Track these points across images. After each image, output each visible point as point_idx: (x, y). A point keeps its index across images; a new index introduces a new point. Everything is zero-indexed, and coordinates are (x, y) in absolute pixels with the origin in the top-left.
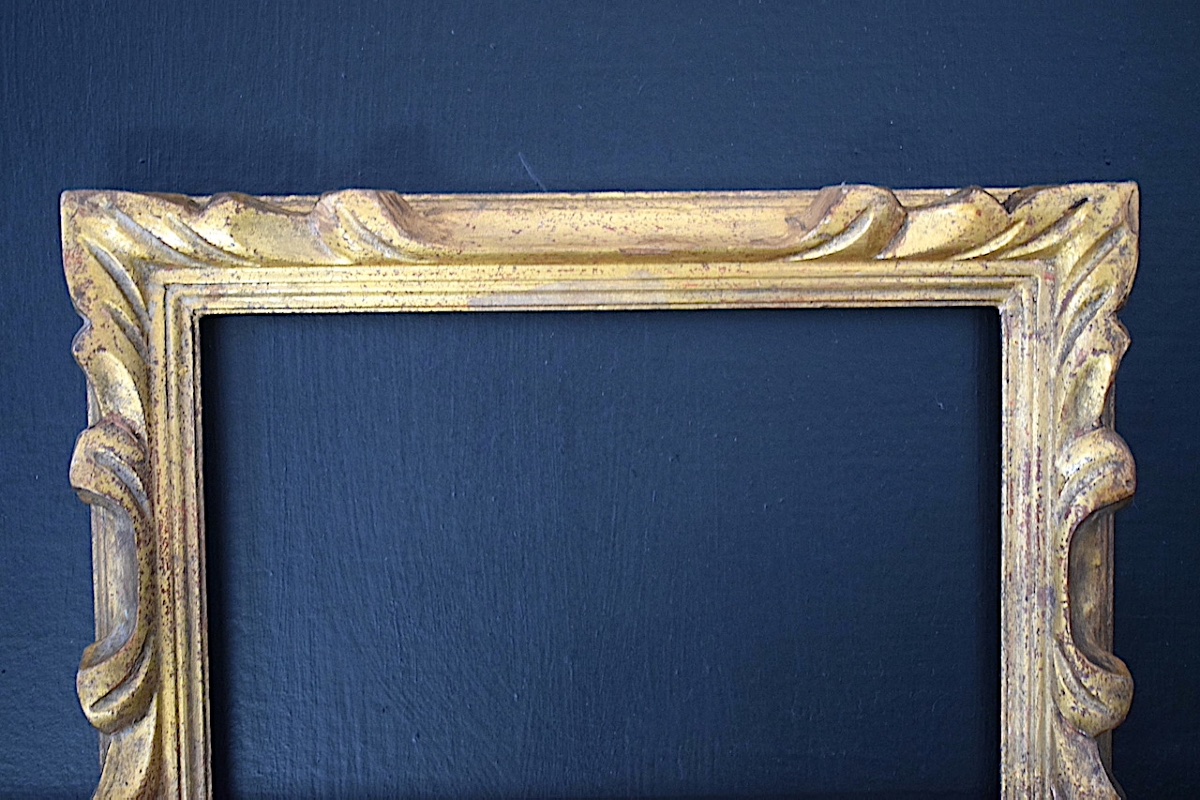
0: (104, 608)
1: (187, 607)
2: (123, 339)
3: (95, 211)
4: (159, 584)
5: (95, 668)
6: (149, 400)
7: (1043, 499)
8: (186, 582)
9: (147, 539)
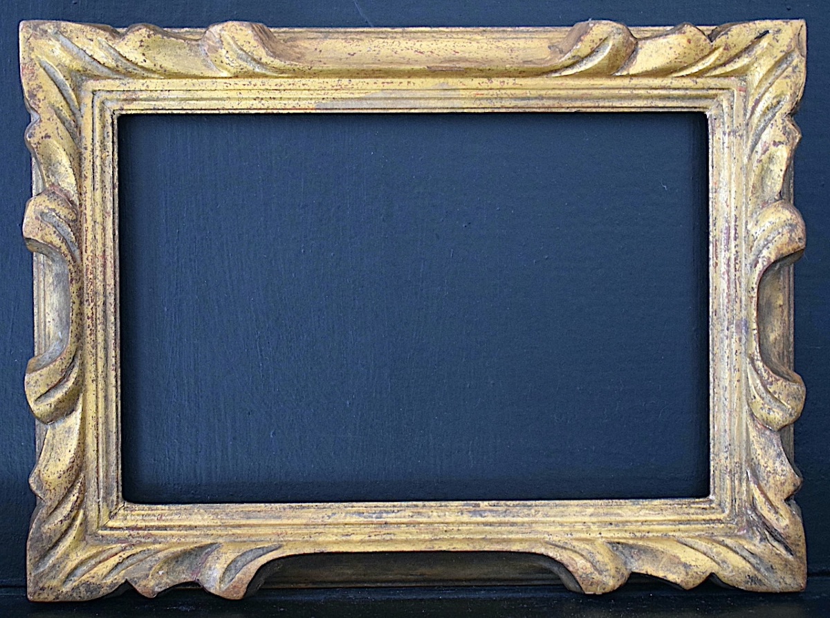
0: (43, 332)
1: (105, 330)
2: (63, 130)
3: (44, 35)
4: (85, 312)
5: (39, 372)
6: (80, 176)
7: (739, 254)
8: (105, 312)
9: (78, 278)
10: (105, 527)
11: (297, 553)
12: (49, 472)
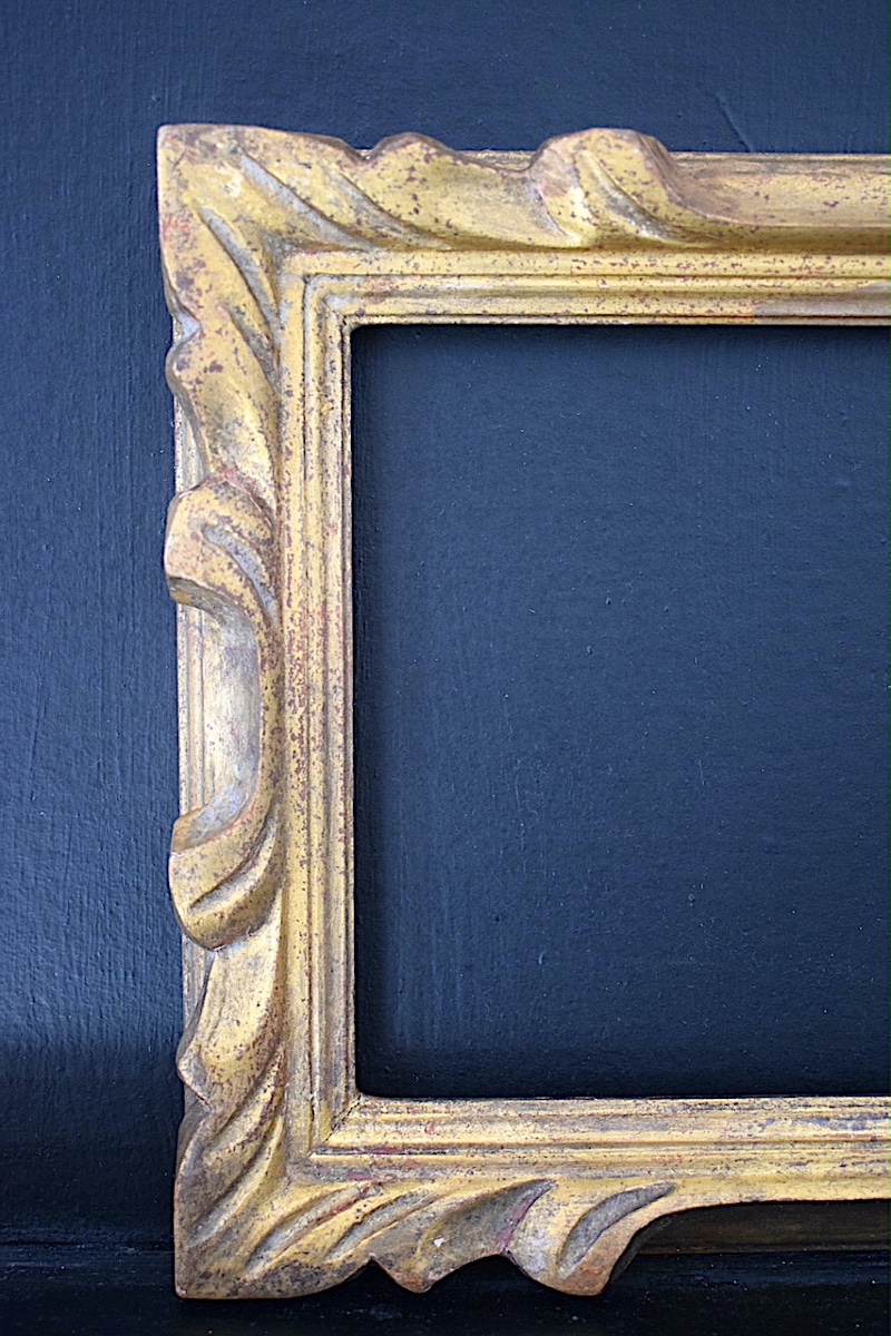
0: (199, 764)
1: (326, 761)
2: (246, 354)
3: (210, 156)
4: (288, 726)
5: (198, 849)
6: (279, 449)
8: (325, 724)
9: (274, 658)
10: (323, 1148)
11: (707, 1205)
12: (218, 1049)
